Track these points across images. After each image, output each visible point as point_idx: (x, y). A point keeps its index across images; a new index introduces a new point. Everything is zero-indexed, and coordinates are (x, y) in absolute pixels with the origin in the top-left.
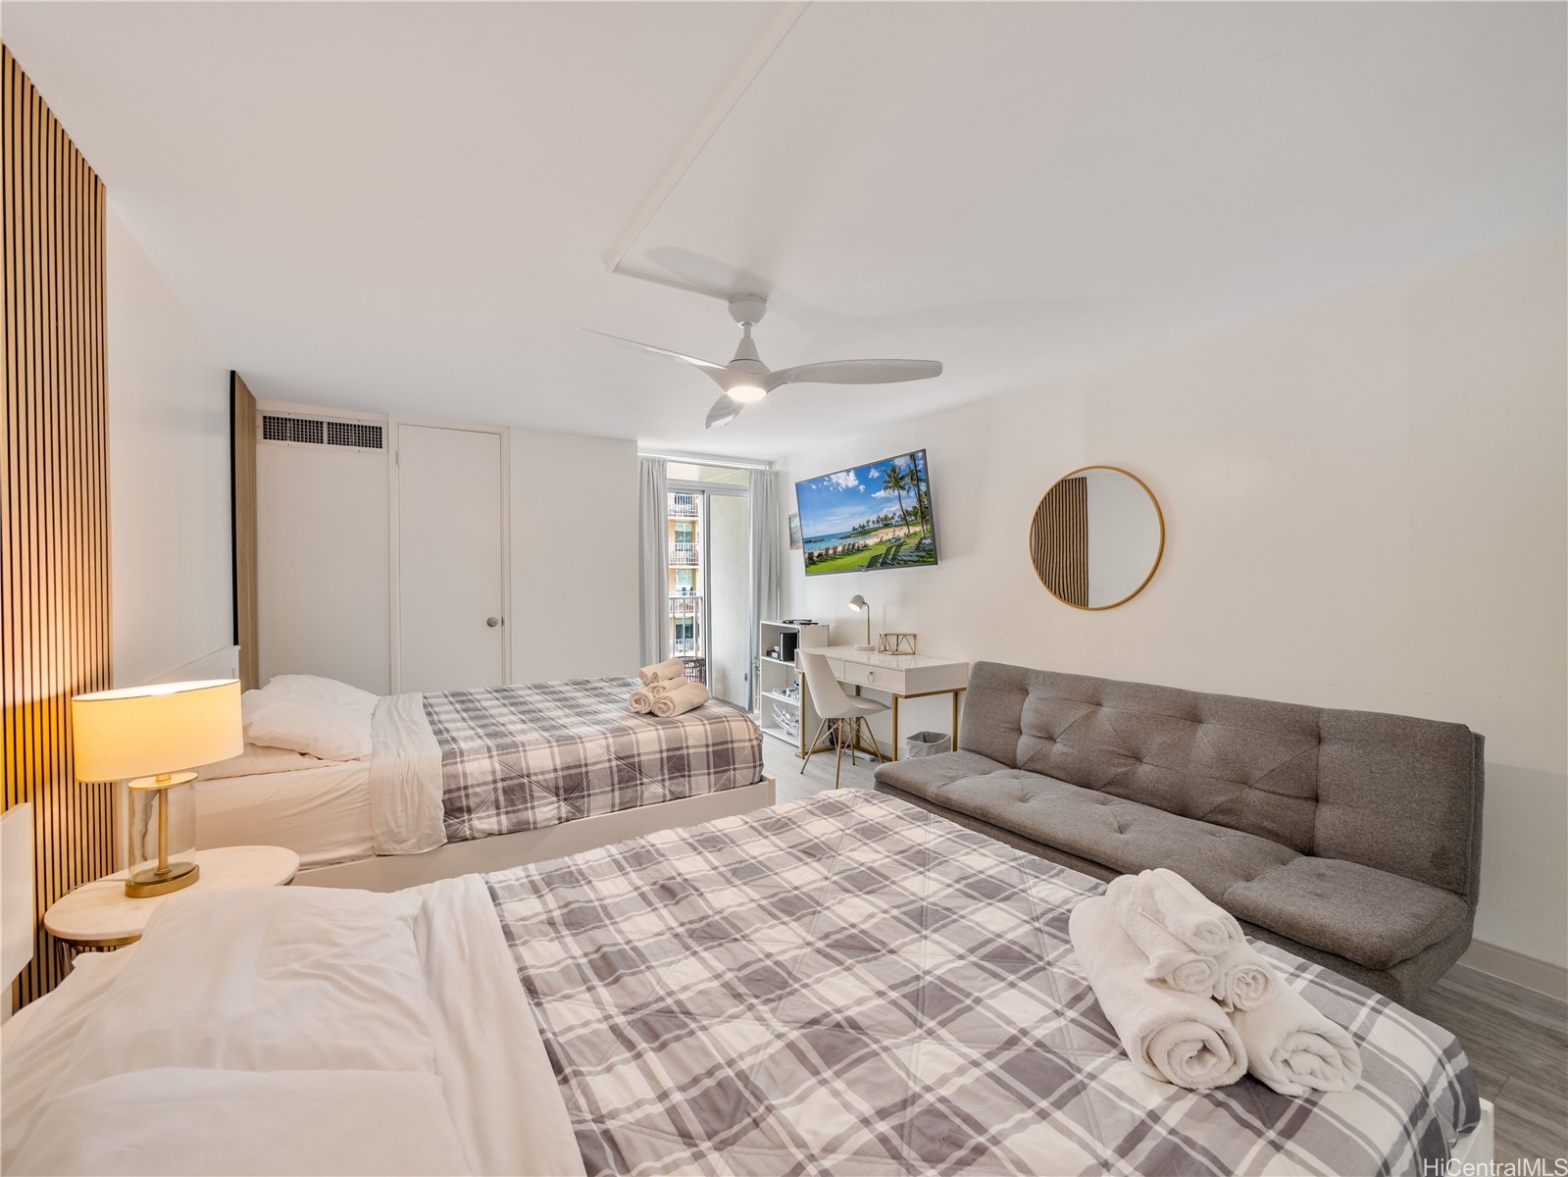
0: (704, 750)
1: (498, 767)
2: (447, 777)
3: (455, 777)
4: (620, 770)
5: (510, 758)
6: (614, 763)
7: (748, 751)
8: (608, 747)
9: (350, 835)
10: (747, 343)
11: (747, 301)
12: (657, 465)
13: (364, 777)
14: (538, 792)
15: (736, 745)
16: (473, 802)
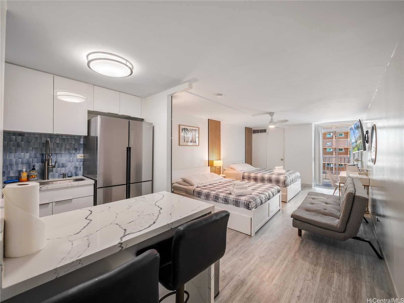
0: (275, 179)
1: (248, 174)
2: (243, 174)
3: (244, 174)
4: (262, 179)
5: (249, 174)
6: (261, 178)
7: (282, 181)
8: (260, 175)
9: (235, 178)
10: (272, 119)
11: (271, 114)
12: (319, 127)
13: (236, 173)
14: (252, 179)
15: (280, 180)
16: (245, 178)
